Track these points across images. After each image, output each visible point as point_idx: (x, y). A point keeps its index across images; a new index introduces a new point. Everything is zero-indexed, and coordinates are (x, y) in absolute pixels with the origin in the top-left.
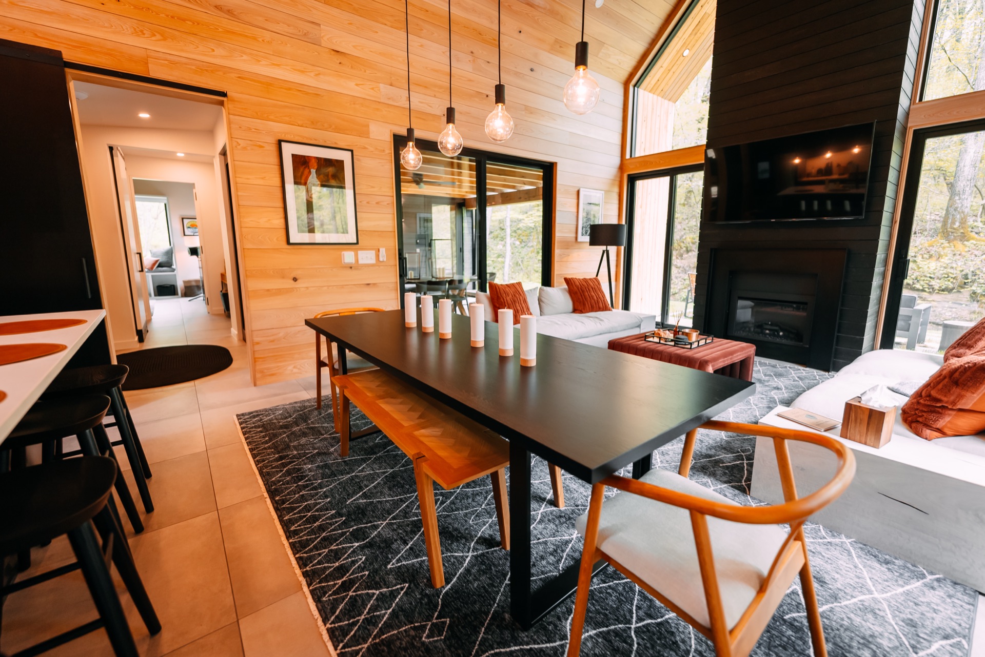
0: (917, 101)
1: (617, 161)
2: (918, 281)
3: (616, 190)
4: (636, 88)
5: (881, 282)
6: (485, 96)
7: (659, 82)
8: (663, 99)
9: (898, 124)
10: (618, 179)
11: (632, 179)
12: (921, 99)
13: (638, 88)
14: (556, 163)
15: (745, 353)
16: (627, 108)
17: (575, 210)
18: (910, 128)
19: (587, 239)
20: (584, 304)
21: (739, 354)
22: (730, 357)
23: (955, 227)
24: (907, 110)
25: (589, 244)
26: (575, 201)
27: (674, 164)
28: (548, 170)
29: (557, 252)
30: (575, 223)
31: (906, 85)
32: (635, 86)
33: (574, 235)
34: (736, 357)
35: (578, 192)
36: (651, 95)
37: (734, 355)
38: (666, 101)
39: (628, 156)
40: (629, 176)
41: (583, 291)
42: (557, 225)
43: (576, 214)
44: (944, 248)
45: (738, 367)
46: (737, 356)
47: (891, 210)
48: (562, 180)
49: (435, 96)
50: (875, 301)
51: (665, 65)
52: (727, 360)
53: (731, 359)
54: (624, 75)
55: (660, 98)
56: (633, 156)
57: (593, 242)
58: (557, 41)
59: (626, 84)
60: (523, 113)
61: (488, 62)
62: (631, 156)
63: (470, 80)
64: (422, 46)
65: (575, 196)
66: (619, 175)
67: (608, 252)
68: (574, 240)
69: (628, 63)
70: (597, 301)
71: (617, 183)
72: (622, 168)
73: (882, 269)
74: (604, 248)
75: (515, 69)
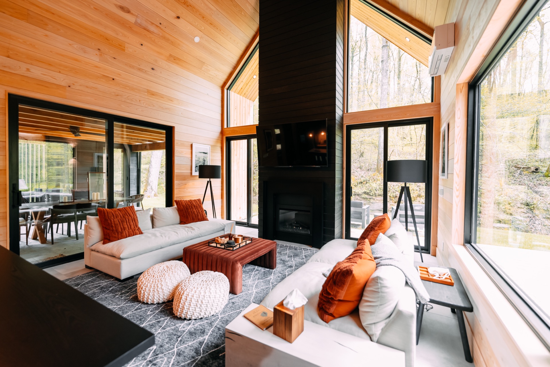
0: (346, 112)
1: (219, 129)
2: (371, 191)
3: (219, 145)
4: (228, 91)
5: (341, 199)
6: (112, 79)
7: (242, 90)
8: (246, 99)
9: (337, 122)
10: (220, 139)
11: (229, 140)
12: (347, 112)
13: (230, 90)
14: (174, 127)
15: (269, 248)
16: (224, 100)
17: (190, 156)
18: (345, 124)
19: (197, 174)
20: (187, 218)
21: (263, 250)
22: (256, 253)
23: (381, 168)
24: (342, 116)
25: (198, 177)
26: (190, 150)
27: (248, 133)
28: (169, 131)
29: (176, 183)
30: (190, 164)
31: (339, 103)
32: (227, 89)
33: (190, 171)
34: (261, 252)
35: (192, 145)
36: (238, 96)
37: (260, 252)
38: (248, 100)
39: (225, 126)
40: (227, 137)
41: (187, 209)
42: (175, 165)
43: (190, 159)
44: (378, 177)
45: (268, 256)
46: (263, 251)
47: (340, 163)
48: (178, 137)
49: (60, 72)
50: (339, 209)
51: (244, 81)
52: (254, 256)
53: (257, 255)
54: (221, 83)
55: (244, 98)
56: (228, 127)
57: (201, 176)
58: (171, 56)
59: (223, 87)
60: (146, 94)
61: (115, 58)
62: (227, 127)
63: (97, 67)
64: (46, 36)
65: (190, 148)
66: (221, 137)
67: (210, 182)
68: (190, 174)
69: (223, 77)
70: (197, 215)
71: (220, 141)
72: (222, 133)
73: (340, 192)
74: (208, 179)
75: (139, 66)
